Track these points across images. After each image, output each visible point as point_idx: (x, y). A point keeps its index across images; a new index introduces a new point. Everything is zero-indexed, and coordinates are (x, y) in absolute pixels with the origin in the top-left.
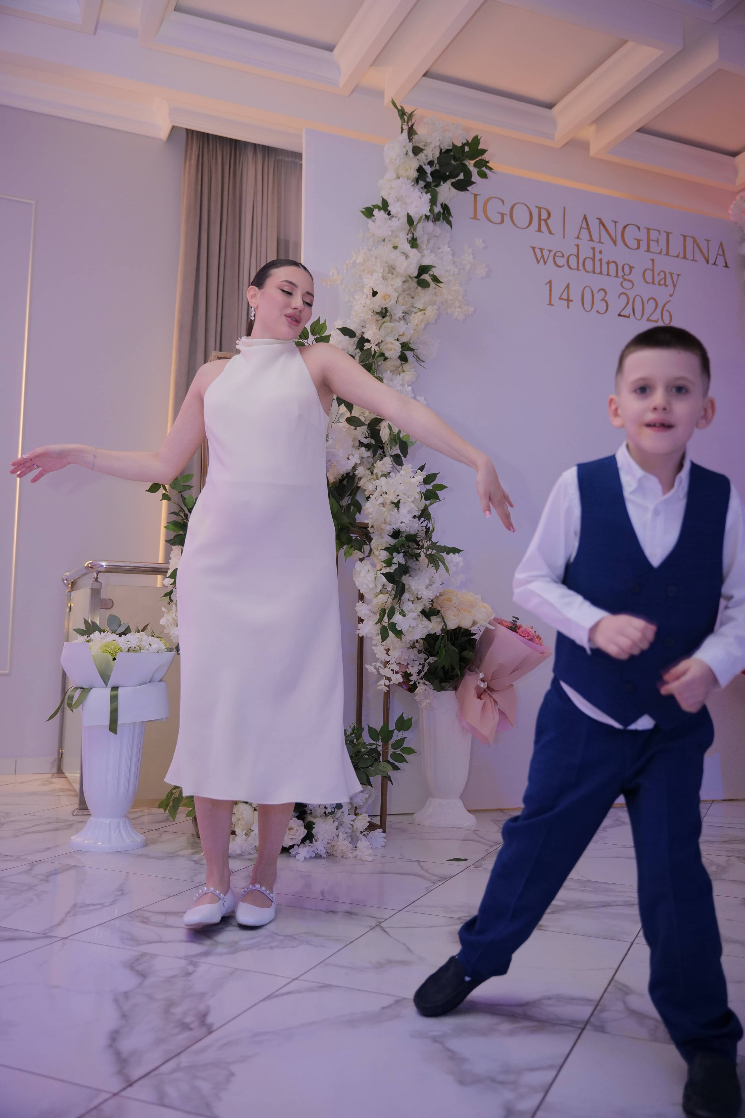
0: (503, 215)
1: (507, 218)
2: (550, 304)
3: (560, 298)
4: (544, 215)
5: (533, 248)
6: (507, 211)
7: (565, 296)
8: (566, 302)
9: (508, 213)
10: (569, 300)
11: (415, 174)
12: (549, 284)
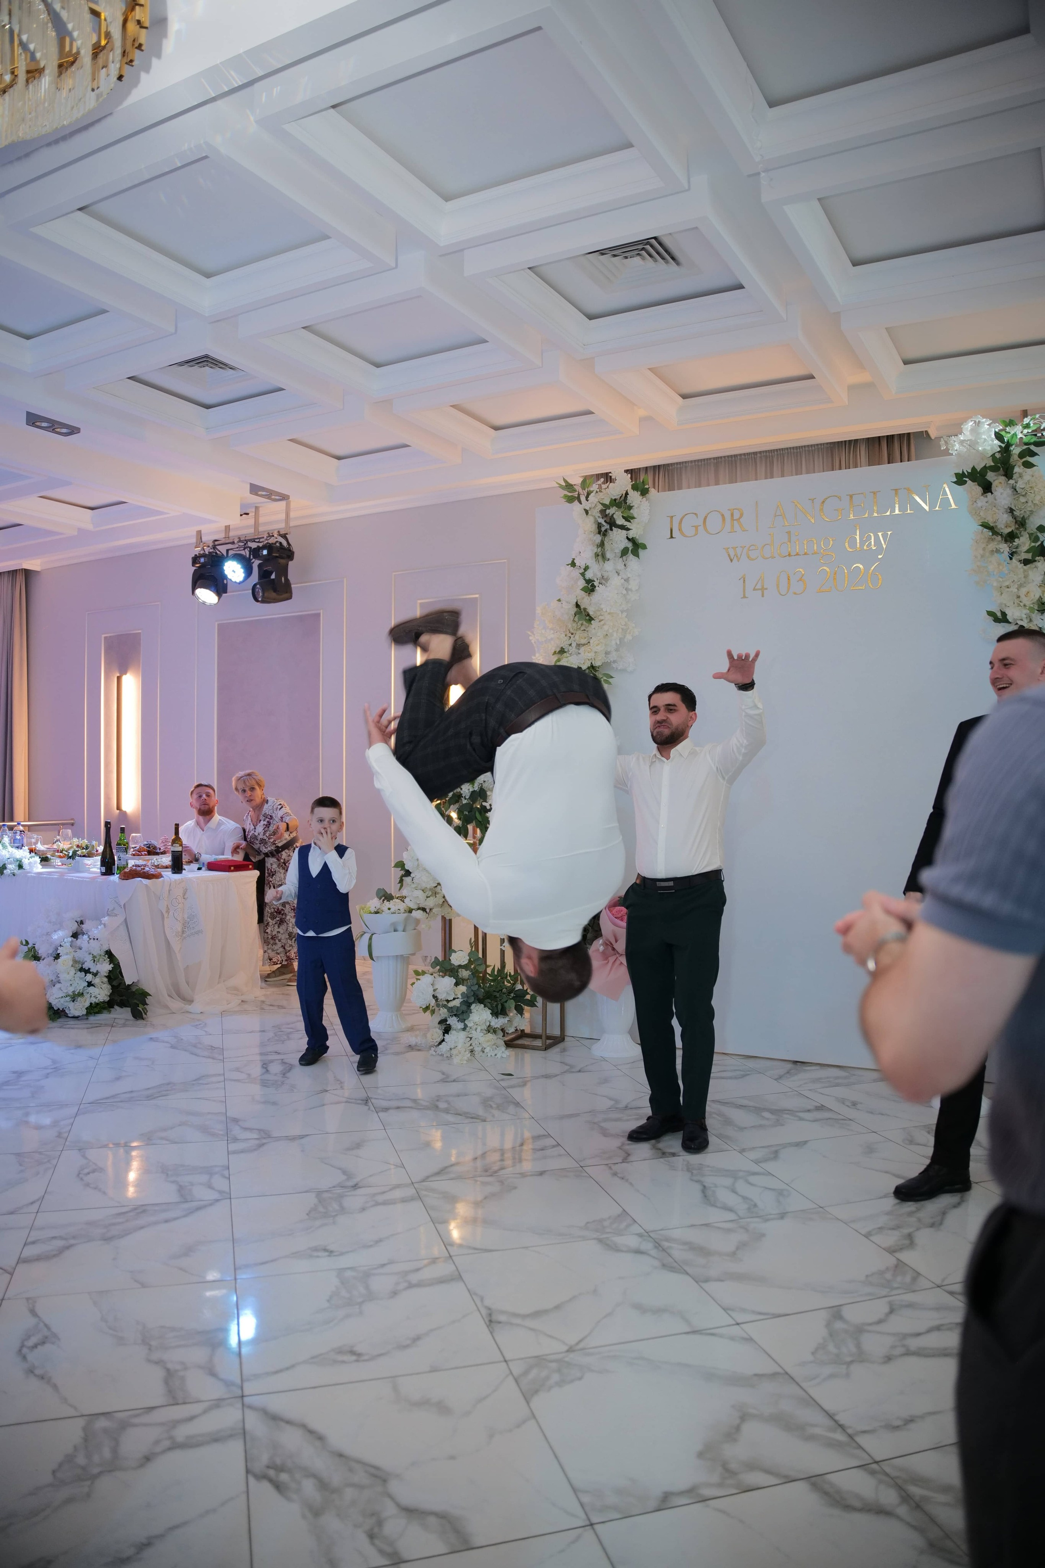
0: (696, 527)
1: (701, 529)
2: (744, 597)
3: (754, 589)
4: (736, 516)
5: (727, 549)
6: (700, 521)
7: (759, 586)
8: (760, 592)
9: (701, 523)
10: (763, 589)
11: (594, 527)
12: (742, 580)
